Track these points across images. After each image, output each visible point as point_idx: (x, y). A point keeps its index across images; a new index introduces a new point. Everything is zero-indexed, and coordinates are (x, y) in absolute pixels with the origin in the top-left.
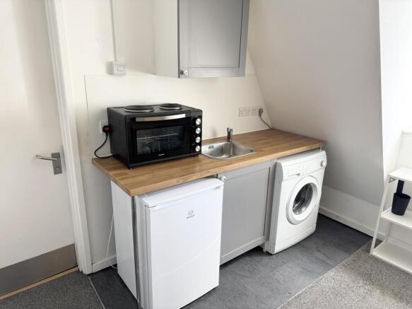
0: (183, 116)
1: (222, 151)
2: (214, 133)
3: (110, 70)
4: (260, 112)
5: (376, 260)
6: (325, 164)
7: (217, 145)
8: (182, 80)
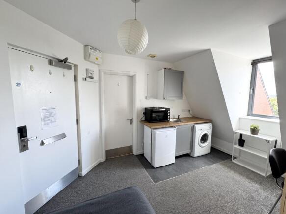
0: (164, 110)
1: (176, 122)
2: (174, 116)
3: (146, 98)
4: (189, 111)
5: (234, 163)
6: (212, 127)
7: (174, 120)
8: (164, 101)
